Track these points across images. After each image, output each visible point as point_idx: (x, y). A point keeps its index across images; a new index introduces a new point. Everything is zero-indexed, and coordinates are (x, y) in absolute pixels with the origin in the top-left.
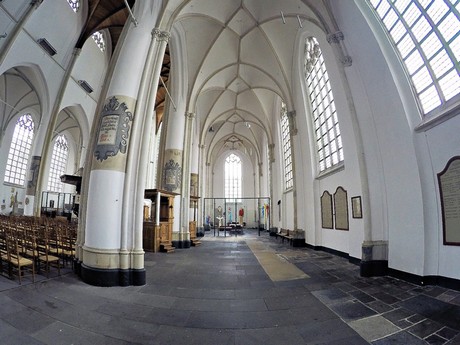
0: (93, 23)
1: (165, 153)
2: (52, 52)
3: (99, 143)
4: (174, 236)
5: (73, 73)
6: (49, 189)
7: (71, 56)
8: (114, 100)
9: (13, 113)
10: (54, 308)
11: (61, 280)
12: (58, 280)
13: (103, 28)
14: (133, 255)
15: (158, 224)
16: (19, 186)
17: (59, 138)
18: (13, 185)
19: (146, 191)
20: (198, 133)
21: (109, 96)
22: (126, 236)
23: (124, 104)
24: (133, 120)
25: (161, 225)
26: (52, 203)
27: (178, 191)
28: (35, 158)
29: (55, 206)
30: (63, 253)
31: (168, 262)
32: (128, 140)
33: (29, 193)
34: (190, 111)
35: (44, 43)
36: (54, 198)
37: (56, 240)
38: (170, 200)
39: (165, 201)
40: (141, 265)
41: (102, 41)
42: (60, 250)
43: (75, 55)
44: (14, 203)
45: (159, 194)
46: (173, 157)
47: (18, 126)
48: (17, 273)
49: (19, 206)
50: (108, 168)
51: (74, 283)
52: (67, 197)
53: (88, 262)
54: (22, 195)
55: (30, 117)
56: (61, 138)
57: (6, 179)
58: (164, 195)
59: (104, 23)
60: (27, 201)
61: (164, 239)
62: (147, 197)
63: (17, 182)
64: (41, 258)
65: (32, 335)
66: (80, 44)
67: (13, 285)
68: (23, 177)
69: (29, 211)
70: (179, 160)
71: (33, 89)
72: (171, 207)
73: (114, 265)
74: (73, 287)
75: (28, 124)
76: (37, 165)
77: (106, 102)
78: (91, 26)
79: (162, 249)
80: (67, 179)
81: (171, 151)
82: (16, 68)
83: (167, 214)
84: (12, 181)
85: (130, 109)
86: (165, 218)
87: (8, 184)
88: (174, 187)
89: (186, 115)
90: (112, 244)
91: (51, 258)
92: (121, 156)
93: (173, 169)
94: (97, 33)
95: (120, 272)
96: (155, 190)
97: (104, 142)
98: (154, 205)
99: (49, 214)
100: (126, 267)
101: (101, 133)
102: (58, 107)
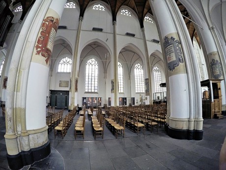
0: (141, 15)
1: (208, 56)
2: (133, 35)
3: (168, 62)
4: (223, 108)
5: (147, 38)
6: (156, 91)
7: (141, 33)
8: (166, 38)
9: (131, 65)
10: (149, 147)
11: (157, 134)
12: (156, 134)
13: (146, 13)
14: (197, 122)
15: (213, 101)
16: (143, 93)
17: (155, 68)
18: (140, 93)
19: (201, 82)
20: (222, 37)
21: (163, 38)
22: (192, 110)
23: (172, 38)
24: (180, 43)
25: (214, 101)
26: (158, 98)
27: (222, 78)
28: (146, 80)
29: (160, 99)
30: (160, 121)
31: (219, 125)
32: (182, 55)
33: (147, 95)
34: (211, 26)
35: (128, 34)
36: (159, 95)
37: (158, 114)
38: (218, 84)
39: (215, 85)
40: (201, 128)
41: (150, 19)
42: (159, 119)
43: (143, 31)
44: (141, 100)
45: (211, 82)
46: (213, 57)
47: (135, 69)
48: (137, 130)
49: (144, 101)
50: (177, 73)
51: (163, 136)
52: (165, 93)
53: (172, 125)
54: (144, 96)
55: (139, 64)
56: (156, 68)
57: (137, 91)
58: (214, 82)
59: (145, 12)
60: (146, 99)
61: (217, 110)
62: (202, 85)
63: (141, 91)
64: (149, 123)
65: (133, 159)
66: (142, 26)
67: (134, 135)
68: (143, 89)
69: (147, 103)
70: (217, 58)
71: (134, 53)
72: (220, 89)
73: (185, 128)
74: (162, 138)
75: (139, 67)
76: (148, 82)
77: (164, 41)
78: (141, 17)
79: (216, 117)
80: (163, 85)
81: (211, 54)
82: (124, 49)
83: (218, 94)
84: (139, 92)
85: (176, 38)
86: (217, 96)
87: (138, 93)
88: (219, 76)
89: (210, 29)
90: (185, 115)
91: (154, 123)
92: (181, 65)
93: (216, 64)
94: (145, 18)
95: (188, 131)
96: (208, 80)
97: (171, 61)
98: (210, 90)
99: (157, 103)
100: (192, 128)
101: (167, 57)
102: (148, 55)
